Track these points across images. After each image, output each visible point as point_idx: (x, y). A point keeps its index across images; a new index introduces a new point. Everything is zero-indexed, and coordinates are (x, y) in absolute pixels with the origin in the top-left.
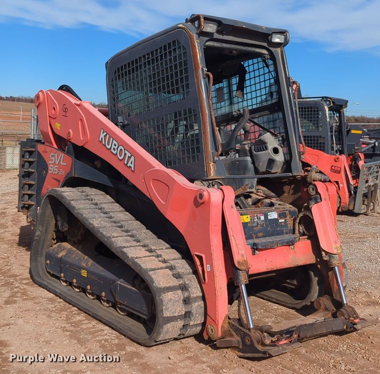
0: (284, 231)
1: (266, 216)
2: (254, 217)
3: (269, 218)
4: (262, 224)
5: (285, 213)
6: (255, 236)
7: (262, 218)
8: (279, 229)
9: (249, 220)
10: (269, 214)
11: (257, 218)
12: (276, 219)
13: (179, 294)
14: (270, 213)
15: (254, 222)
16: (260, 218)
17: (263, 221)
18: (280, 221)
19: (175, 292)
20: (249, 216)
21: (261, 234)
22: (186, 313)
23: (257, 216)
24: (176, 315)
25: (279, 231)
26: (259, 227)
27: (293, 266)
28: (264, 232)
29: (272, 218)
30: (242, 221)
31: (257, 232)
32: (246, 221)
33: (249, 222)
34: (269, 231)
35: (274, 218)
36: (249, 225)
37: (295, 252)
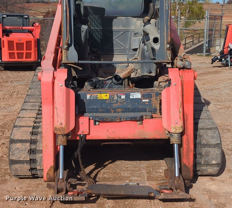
0: (148, 109)
1: (128, 96)
2: (114, 95)
3: (131, 97)
4: (122, 102)
5: (151, 94)
6: (113, 111)
7: (123, 97)
8: (140, 107)
10: (131, 94)
11: (118, 97)
12: (138, 99)
13: (27, 145)
14: (133, 94)
15: (113, 100)
16: (120, 97)
17: (124, 99)
18: (144, 101)
19: (24, 144)
20: (108, 95)
21: (120, 110)
22: (30, 160)
23: (117, 95)
24: (21, 159)
25: (140, 109)
26: (119, 104)
27: (139, 138)
28: (123, 109)
29: (134, 97)
30: (100, 98)
31: (116, 108)
32: (105, 98)
33: (108, 99)
34: (129, 108)
35: (136, 97)
36: (107, 101)
37: (144, 127)
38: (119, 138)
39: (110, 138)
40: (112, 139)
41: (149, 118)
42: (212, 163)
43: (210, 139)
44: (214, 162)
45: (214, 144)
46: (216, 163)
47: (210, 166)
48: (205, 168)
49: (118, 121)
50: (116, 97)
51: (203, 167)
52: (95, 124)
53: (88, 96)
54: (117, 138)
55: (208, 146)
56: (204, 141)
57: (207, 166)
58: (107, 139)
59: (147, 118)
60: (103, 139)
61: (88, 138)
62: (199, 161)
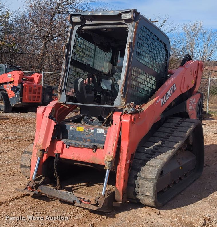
1: (95, 131)
2: (87, 129)
3: (97, 132)
4: (91, 134)
6: (85, 141)
7: (92, 131)
9: (83, 130)
10: (98, 130)
11: (89, 130)
12: (102, 134)
15: (86, 132)
16: (91, 131)
17: (92, 133)
18: (105, 135)
20: (83, 128)
21: (89, 140)
23: (89, 129)
26: (89, 136)
27: (92, 163)
28: (91, 140)
29: (100, 132)
30: (78, 130)
31: (87, 139)
32: (81, 130)
33: (83, 131)
34: (95, 140)
35: (101, 132)
36: (82, 133)
37: (96, 155)
38: (79, 160)
39: (74, 159)
40: (75, 160)
41: (101, 149)
42: (146, 195)
43: (149, 174)
44: (148, 194)
45: (150, 179)
46: (150, 195)
47: (146, 197)
48: (142, 197)
49: (80, 147)
50: (88, 131)
51: (140, 196)
52: (66, 147)
53: (71, 128)
54: (78, 160)
55: (145, 180)
56: (143, 174)
57: (144, 196)
58: (72, 159)
59: (100, 148)
60: (69, 159)
61: (61, 156)
62: (137, 191)
